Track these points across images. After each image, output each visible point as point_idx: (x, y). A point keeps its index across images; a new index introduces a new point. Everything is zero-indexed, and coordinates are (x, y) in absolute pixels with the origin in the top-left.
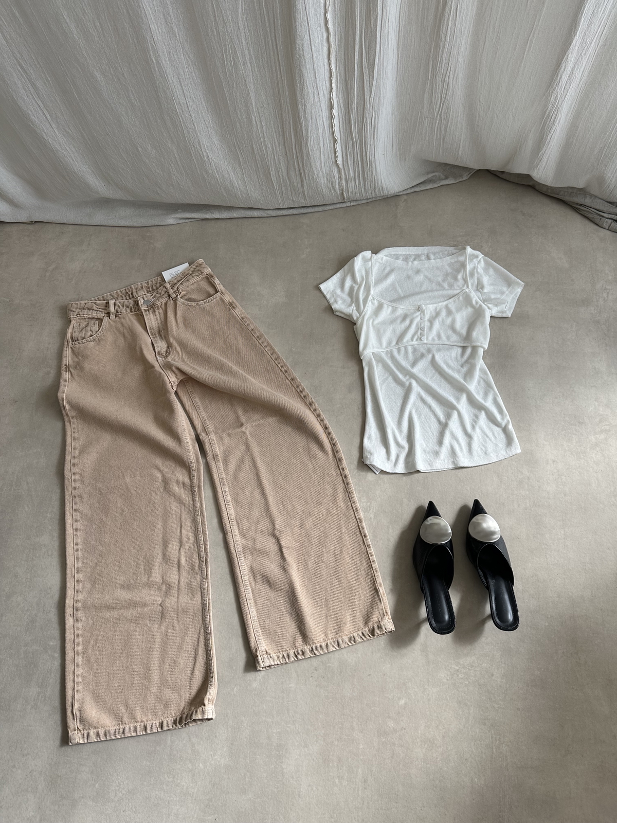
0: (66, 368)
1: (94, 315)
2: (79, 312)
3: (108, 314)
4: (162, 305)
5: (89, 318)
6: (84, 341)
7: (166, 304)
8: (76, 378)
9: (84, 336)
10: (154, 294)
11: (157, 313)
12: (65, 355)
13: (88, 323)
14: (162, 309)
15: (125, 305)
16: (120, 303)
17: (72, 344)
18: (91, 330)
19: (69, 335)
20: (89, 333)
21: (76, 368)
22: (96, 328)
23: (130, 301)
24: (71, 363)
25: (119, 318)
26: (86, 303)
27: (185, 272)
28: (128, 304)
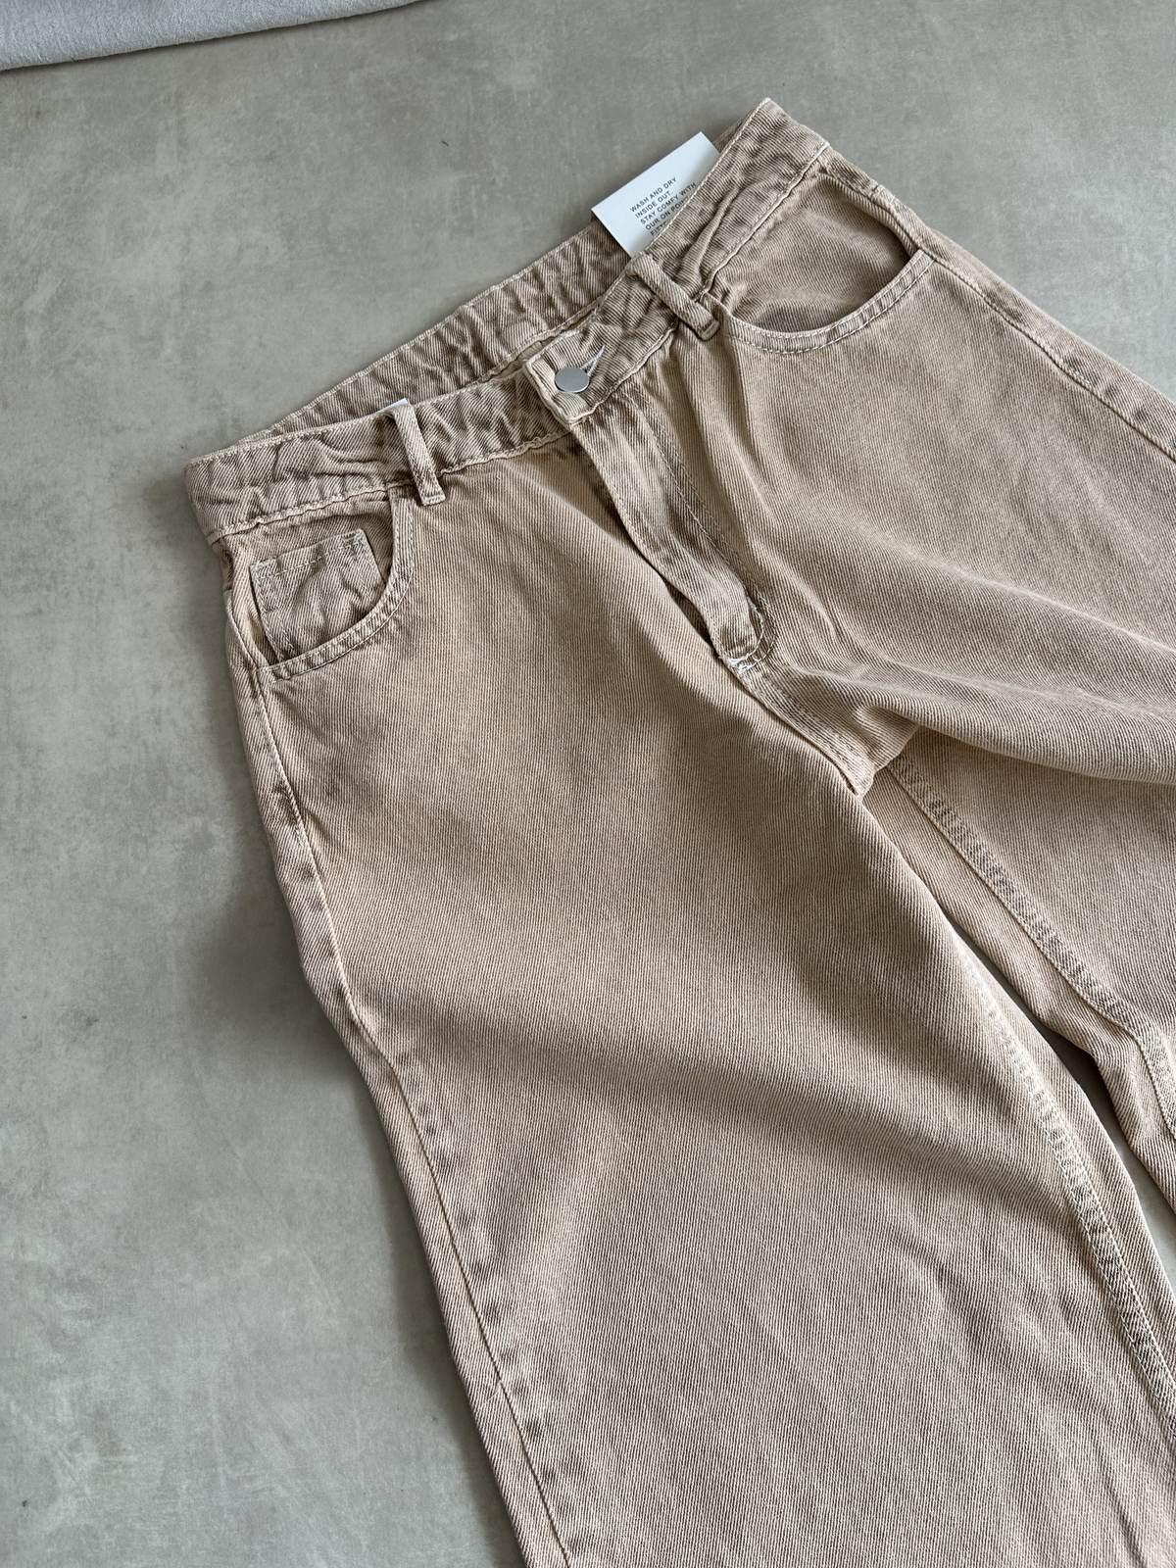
0: (285, 803)
1: (338, 504)
2: (255, 502)
3: (407, 483)
4: (651, 375)
5: (314, 522)
6: (334, 646)
7: (674, 367)
8: (349, 845)
9: (320, 620)
10: (595, 327)
11: (644, 426)
12: (260, 740)
13: (319, 551)
14: (660, 398)
15: (467, 417)
16: (440, 408)
17: (278, 677)
18: (346, 585)
19: (247, 628)
20: (344, 604)
21: (332, 792)
22: (365, 568)
23: (486, 388)
24: (299, 770)
25: (466, 491)
26: (277, 449)
27: (710, 185)
28: (481, 408)
